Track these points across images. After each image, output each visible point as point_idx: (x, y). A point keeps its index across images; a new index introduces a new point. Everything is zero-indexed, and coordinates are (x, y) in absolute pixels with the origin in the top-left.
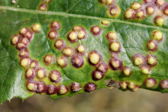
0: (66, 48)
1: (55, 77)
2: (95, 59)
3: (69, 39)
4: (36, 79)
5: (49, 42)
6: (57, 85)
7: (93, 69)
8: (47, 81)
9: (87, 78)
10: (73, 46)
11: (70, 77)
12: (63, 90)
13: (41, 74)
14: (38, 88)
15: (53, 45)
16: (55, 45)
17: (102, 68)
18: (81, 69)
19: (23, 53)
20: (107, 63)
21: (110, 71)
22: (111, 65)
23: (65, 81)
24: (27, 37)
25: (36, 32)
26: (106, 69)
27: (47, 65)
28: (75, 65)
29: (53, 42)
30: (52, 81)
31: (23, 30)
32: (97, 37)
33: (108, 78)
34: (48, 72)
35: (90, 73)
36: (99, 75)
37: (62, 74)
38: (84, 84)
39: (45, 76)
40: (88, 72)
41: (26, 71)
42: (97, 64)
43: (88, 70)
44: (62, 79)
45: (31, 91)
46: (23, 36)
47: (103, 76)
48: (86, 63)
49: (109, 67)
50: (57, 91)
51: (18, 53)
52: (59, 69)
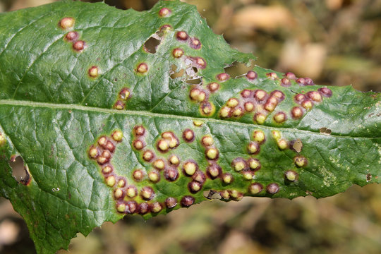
0: (157, 160)
1: (147, 194)
2: (191, 169)
3: (159, 149)
4: (126, 199)
5: (135, 153)
6: (149, 203)
7: (189, 180)
8: (138, 199)
9: (182, 191)
10: (164, 157)
11: (164, 193)
12: (157, 208)
13: (131, 192)
14: (130, 209)
15: (141, 157)
16: (144, 158)
17: (199, 178)
18: (176, 181)
19: (107, 170)
20: (204, 172)
21: (208, 180)
22: (209, 174)
23: (158, 197)
24: (109, 149)
25: (119, 141)
26: (204, 179)
27: (138, 182)
28: (170, 179)
29: (141, 153)
30: (144, 199)
31: (103, 141)
32: (191, 144)
33: (207, 188)
34: (140, 189)
35: (186, 185)
36: (196, 186)
37: (154, 189)
38: (180, 198)
39: (136, 194)
40: (184, 184)
41: (115, 192)
42: (194, 174)
43: (183, 181)
44: (155, 196)
45: (122, 213)
46: (103, 147)
47: (201, 187)
48: (181, 175)
49: (206, 176)
50: (150, 209)
51: (100, 168)
52: (151, 185)
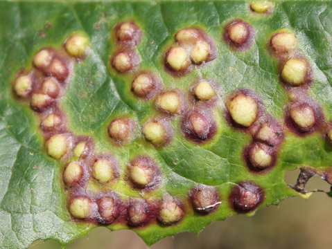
0: (162, 93)
1: (141, 175)
2: (244, 111)
3: (169, 68)
4: (91, 188)
5: (115, 81)
6: (152, 198)
7: (243, 139)
8: (122, 190)
9: (231, 169)
10: (183, 84)
11: (184, 171)
12: (171, 211)
13: (103, 170)
14: (100, 210)
15: (127, 90)
16: (133, 90)
17: (267, 133)
18: (212, 143)
19: (51, 121)
20: (281, 120)
21: (291, 140)
22: (291, 123)
23: (172, 182)
24: (55, 75)
25: (80, 57)
26: (281, 136)
27: (118, 146)
28: (195, 137)
29: (127, 80)
30: (137, 186)
31: (43, 58)
32: (243, 53)
33: (290, 161)
34: (122, 163)
35: (238, 155)
36: (262, 156)
37: (160, 164)
38: (225, 188)
39: (115, 176)
40: (232, 151)
41: (64, 169)
42: (253, 124)
43: (231, 145)
44: (163, 181)
45: (81, 220)
46: (43, 72)
47: (274, 157)
48: (221, 126)
49: (286, 129)
50: (154, 215)
51: (36, 119)
52: (152, 153)
